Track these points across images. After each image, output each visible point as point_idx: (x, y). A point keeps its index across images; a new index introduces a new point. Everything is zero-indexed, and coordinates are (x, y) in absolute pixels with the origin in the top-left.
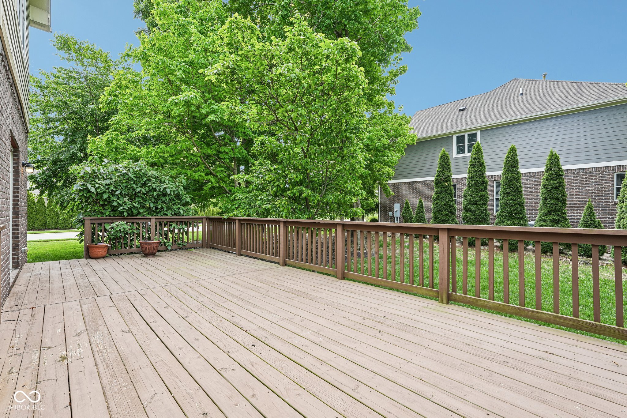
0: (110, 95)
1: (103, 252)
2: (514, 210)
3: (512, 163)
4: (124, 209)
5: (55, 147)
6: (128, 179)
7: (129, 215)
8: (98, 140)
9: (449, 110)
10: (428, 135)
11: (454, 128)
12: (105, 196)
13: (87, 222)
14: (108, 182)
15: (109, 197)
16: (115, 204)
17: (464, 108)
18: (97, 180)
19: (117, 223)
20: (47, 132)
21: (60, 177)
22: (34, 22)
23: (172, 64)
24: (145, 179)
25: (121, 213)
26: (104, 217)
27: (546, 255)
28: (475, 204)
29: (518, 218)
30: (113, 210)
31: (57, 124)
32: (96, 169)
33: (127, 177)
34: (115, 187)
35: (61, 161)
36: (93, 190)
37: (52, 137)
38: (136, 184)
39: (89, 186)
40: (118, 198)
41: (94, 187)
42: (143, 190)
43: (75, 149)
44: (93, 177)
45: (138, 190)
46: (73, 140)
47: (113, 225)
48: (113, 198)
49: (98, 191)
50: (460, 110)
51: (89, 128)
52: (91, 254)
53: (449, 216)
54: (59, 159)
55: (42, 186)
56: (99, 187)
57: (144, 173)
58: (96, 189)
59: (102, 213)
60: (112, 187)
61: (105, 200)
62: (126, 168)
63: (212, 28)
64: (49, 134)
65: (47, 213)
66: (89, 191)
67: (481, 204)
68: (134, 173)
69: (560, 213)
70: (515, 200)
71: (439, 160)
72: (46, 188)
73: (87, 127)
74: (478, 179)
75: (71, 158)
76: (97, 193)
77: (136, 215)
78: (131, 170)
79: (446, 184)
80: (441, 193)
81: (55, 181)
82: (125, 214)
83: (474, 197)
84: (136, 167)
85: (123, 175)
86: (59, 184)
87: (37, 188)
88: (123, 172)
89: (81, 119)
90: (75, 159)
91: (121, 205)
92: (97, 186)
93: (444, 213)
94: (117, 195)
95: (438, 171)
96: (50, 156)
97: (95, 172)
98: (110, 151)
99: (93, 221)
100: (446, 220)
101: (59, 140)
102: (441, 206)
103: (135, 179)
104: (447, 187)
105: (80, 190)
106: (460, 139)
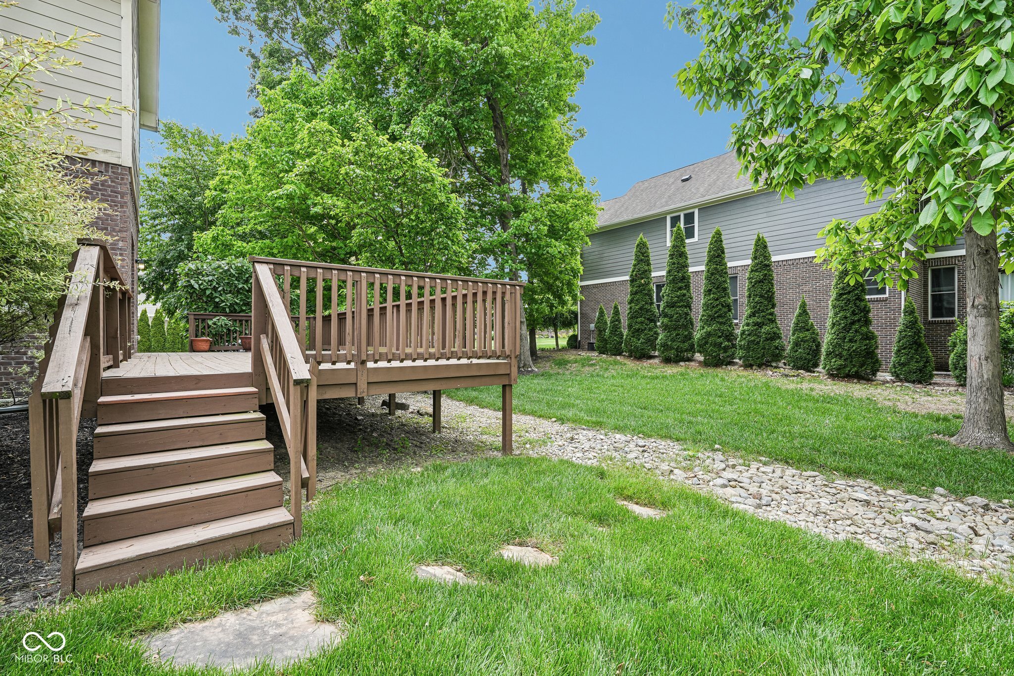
0: (216, 190)
1: (206, 346)
2: (716, 312)
3: (714, 251)
4: (226, 305)
5: (161, 245)
6: (230, 275)
7: (231, 312)
8: (204, 236)
9: (672, 180)
10: (636, 216)
11: (667, 205)
12: (208, 292)
13: (191, 318)
14: (210, 278)
15: (211, 293)
16: (217, 300)
17: (687, 177)
18: (200, 277)
19: (218, 318)
20: (154, 229)
21: (167, 279)
22: (144, 125)
23: (275, 156)
24: (247, 276)
25: (224, 309)
26: (207, 313)
27: (752, 369)
28: (673, 307)
29: (721, 323)
30: (215, 307)
31: (164, 220)
32: (199, 265)
33: (229, 273)
34: (217, 283)
35: (168, 261)
36: (196, 286)
37: (159, 235)
38: (239, 281)
39: (193, 282)
40: (221, 295)
41: (197, 283)
42: (245, 286)
43: (182, 247)
44: (198, 273)
45: (240, 286)
46: (180, 238)
47: (215, 320)
48: (215, 295)
49: (202, 287)
50: (684, 181)
51: (198, 222)
52: (195, 348)
53: (646, 324)
54: (165, 258)
55: (149, 289)
56: (202, 284)
57: (246, 270)
58: (200, 285)
59: (206, 309)
60: (215, 284)
61: (208, 296)
62: (228, 264)
63: (321, 110)
64: (156, 231)
65: (151, 333)
66: (192, 287)
67: (680, 307)
68: (237, 268)
69: (764, 314)
70: (717, 299)
71: (635, 250)
72: (153, 291)
73: (195, 222)
74: (676, 273)
75: (179, 256)
76: (200, 288)
77: (239, 313)
78: (233, 266)
79: (642, 281)
80: (636, 293)
81: (162, 284)
82: (227, 310)
83: (672, 297)
84: (238, 262)
85: (226, 271)
86: (165, 287)
87: (143, 291)
88: (226, 268)
89: (189, 213)
90: (182, 257)
91: (223, 301)
92: (200, 282)
93: (639, 319)
94: (220, 291)
95: (635, 265)
96: (157, 255)
97: (198, 269)
98: (217, 247)
99: (197, 317)
100: (642, 330)
101: (166, 237)
102: (636, 311)
103: (236, 275)
104: (643, 285)
105: (185, 287)
106: (675, 220)
